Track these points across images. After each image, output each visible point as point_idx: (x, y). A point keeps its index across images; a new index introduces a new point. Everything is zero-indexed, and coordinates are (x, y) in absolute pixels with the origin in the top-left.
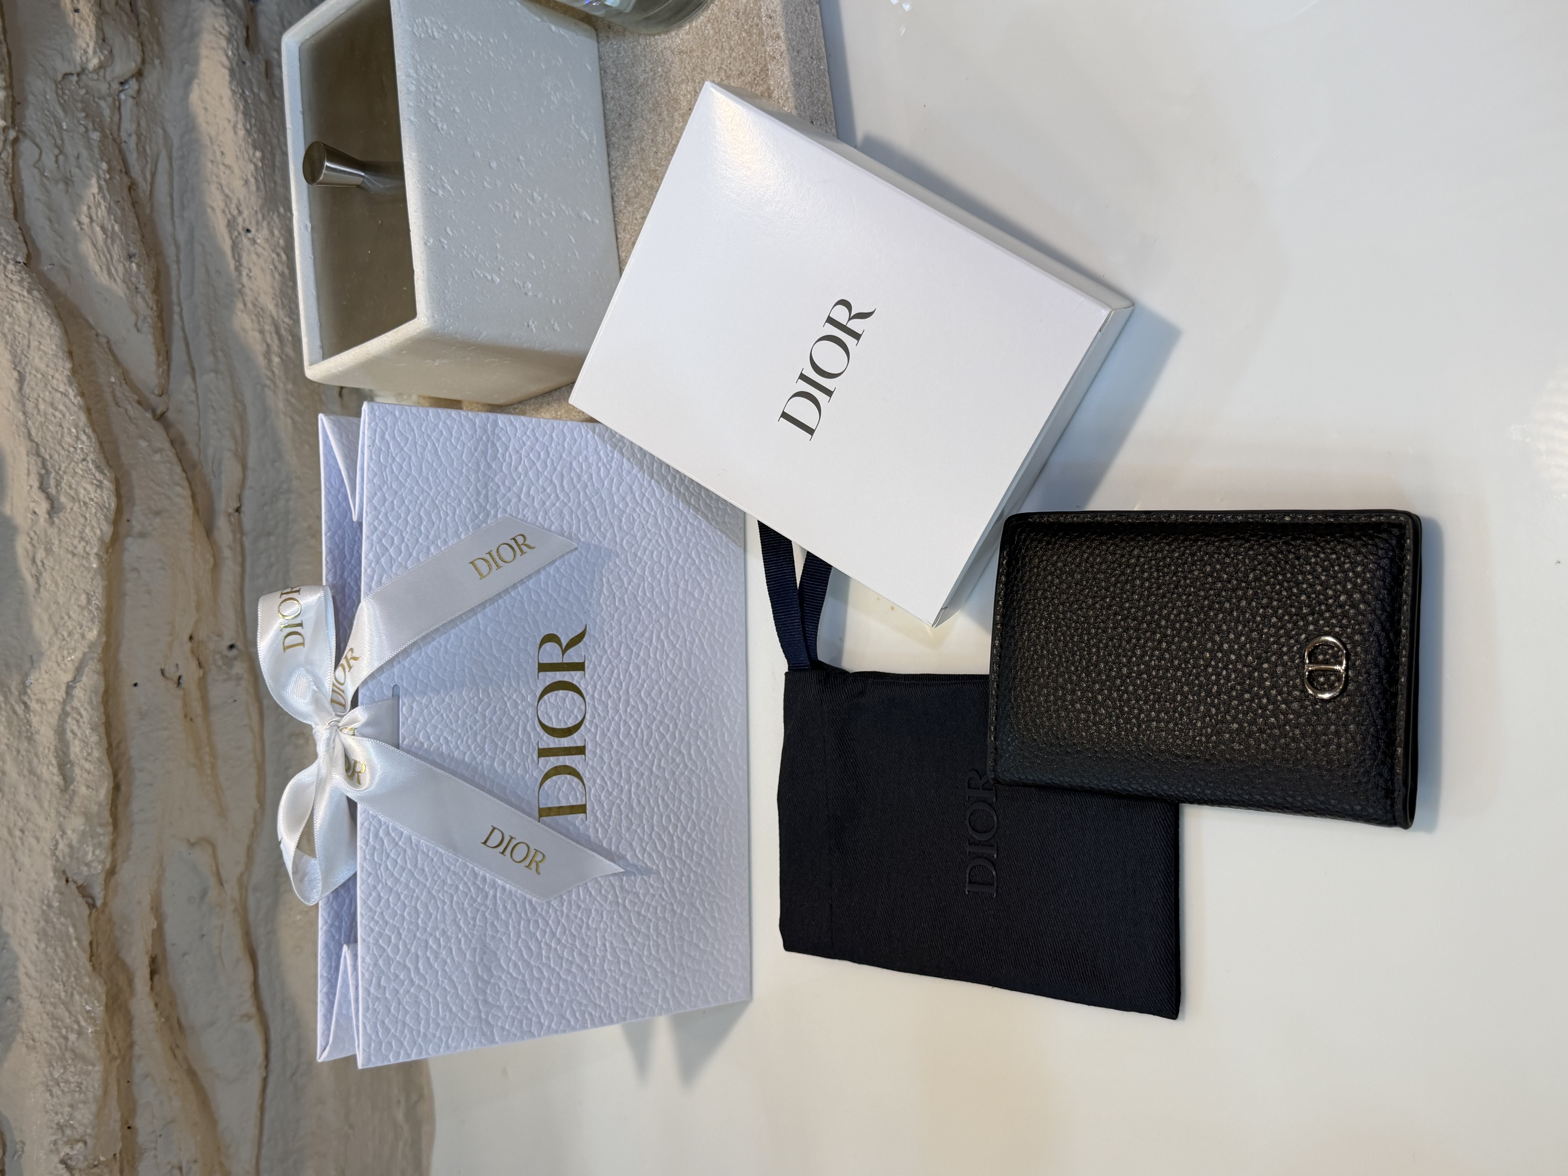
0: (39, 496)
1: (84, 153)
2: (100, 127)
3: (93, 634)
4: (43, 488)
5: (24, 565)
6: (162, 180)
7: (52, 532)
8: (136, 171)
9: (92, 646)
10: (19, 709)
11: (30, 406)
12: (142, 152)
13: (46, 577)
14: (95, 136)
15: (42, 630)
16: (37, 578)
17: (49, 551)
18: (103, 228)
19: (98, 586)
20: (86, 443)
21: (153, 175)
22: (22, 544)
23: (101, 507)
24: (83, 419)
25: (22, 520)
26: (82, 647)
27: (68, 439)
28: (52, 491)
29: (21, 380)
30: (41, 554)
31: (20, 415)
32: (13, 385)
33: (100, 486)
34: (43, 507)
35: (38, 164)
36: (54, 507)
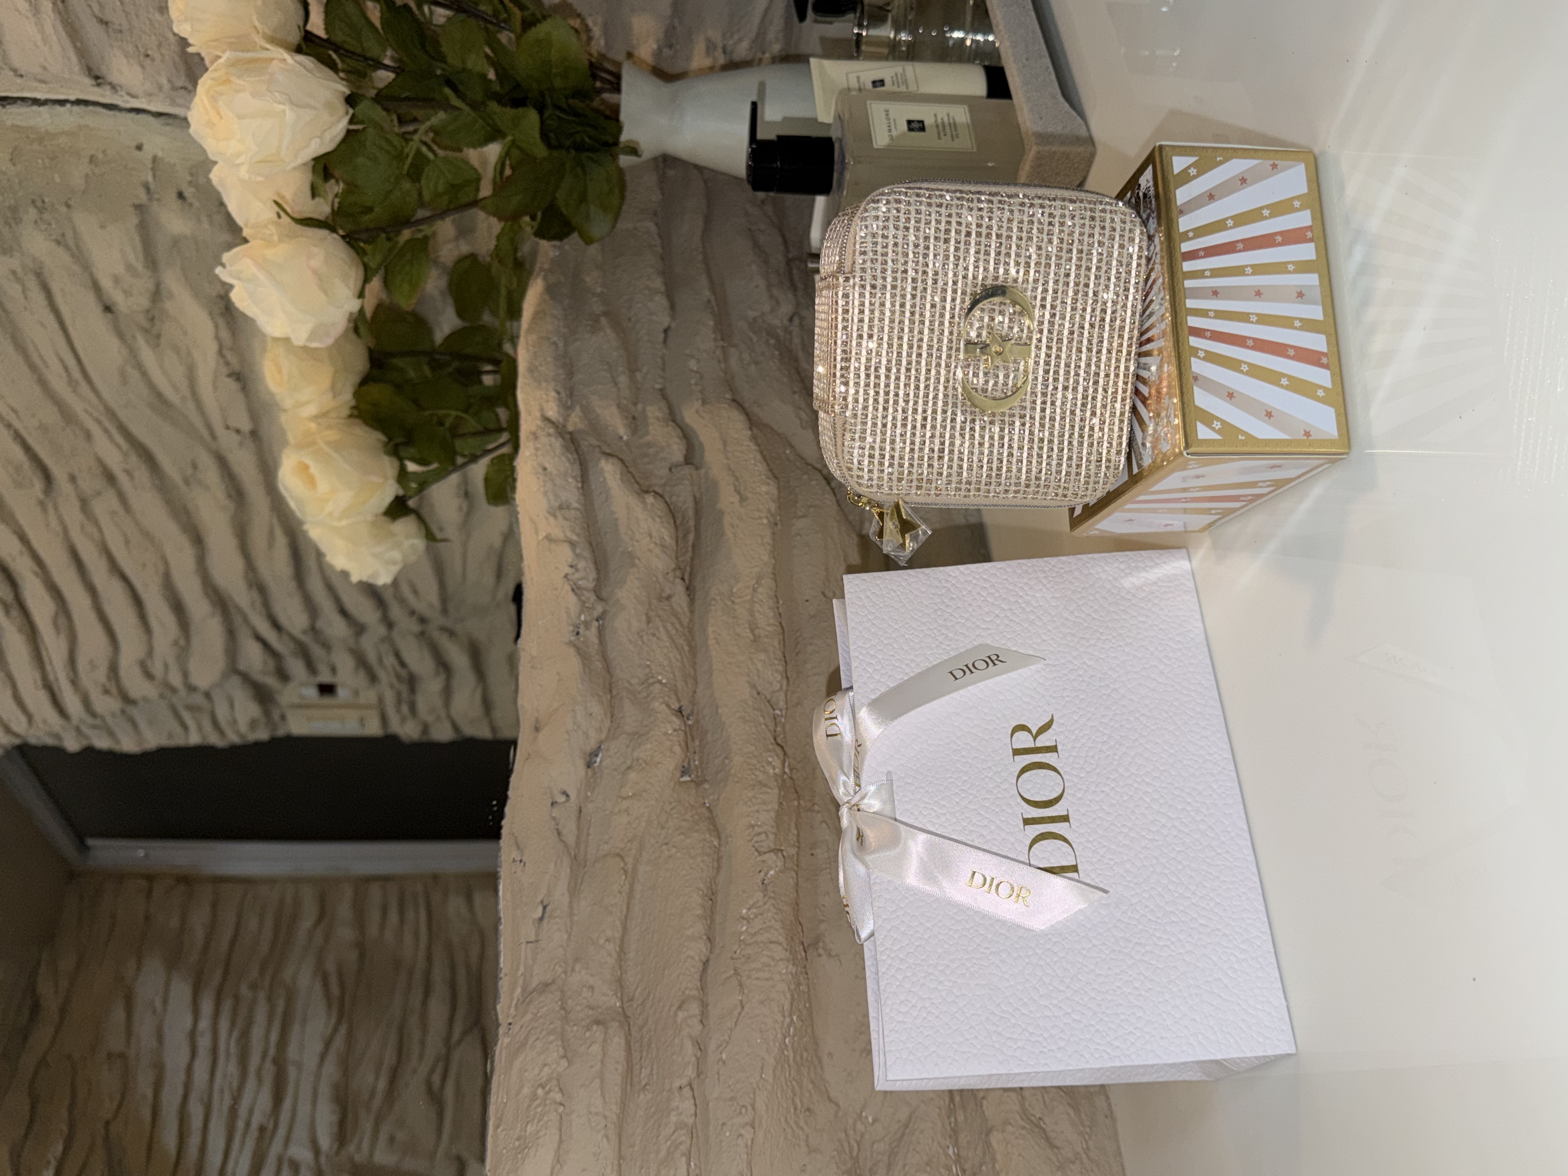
0: (735, 494)
3: (766, 558)
4: (737, 492)
5: (728, 529)
7: (743, 511)
9: (766, 564)
10: (729, 603)
11: (730, 455)
13: (739, 533)
15: (738, 560)
16: (735, 535)
17: (741, 520)
19: (768, 533)
20: (760, 467)
22: (727, 520)
24: (758, 456)
25: (726, 508)
26: (761, 565)
27: (751, 467)
28: (742, 491)
29: (725, 444)
30: (737, 522)
31: (725, 461)
32: (721, 448)
33: (768, 484)
34: (736, 499)
36: (743, 499)
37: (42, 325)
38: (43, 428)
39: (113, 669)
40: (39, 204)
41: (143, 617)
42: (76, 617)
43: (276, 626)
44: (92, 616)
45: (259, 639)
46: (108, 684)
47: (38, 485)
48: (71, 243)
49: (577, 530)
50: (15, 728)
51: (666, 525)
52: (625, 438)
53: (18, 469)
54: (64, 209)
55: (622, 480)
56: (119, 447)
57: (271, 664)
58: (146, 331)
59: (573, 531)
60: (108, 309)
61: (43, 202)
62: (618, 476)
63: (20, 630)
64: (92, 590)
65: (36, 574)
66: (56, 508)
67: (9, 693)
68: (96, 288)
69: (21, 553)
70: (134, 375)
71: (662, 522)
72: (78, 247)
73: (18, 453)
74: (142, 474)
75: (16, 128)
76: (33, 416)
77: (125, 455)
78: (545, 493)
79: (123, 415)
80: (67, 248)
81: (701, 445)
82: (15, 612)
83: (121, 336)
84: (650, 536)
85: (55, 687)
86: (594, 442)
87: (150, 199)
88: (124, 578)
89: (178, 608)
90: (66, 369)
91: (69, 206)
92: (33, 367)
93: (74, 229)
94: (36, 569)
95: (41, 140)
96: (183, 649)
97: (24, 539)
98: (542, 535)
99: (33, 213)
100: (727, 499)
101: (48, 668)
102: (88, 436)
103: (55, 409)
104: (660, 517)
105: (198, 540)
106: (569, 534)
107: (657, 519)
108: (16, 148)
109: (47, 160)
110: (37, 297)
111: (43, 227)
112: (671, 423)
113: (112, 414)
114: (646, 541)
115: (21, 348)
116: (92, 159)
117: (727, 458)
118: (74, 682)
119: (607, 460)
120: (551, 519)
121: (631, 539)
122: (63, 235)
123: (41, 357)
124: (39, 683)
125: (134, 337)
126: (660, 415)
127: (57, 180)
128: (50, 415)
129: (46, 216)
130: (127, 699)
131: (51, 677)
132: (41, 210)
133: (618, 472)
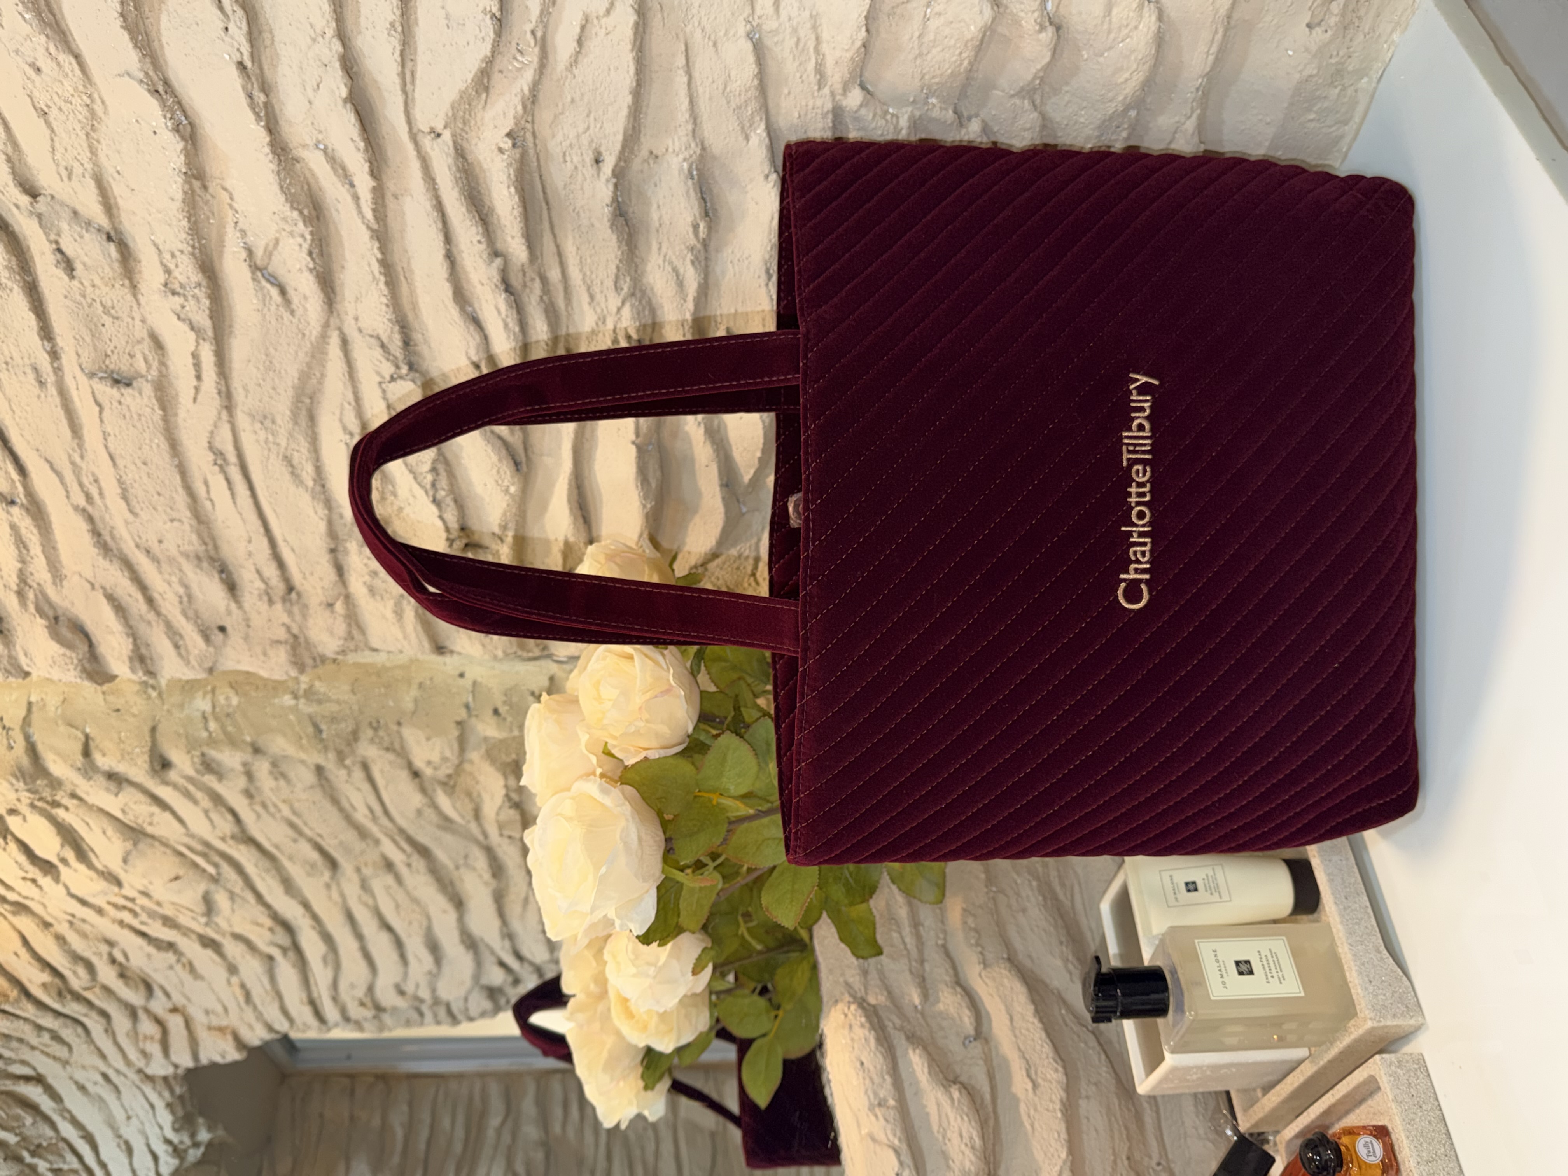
0: (1027, 1080)
1: (1030, 893)
2: (1038, 879)
3: (1064, 1155)
4: (1029, 1076)
5: (1025, 1118)
6: (1077, 897)
7: (1036, 1099)
8: (1061, 896)
9: (1065, 1162)
11: (1017, 1032)
12: (1063, 885)
13: (1037, 1125)
14: (1034, 884)
15: (1039, 1155)
16: (1032, 1126)
17: (1036, 1110)
18: (1045, 930)
19: (1062, 1127)
20: (1047, 1049)
21: (1072, 896)
22: (1023, 1107)
23: (1058, 1082)
24: (1044, 1035)
25: (1021, 1095)
26: (1060, 1163)
27: (1038, 1048)
28: (1034, 1076)
29: (1011, 1019)
30: (1032, 1112)
31: (1013, 1038)
32: (1008, 1022)
33: (1056, 1070)
34: (1029, 1086)
35: (1009, 906)
36: (1035, 1086)
37: (359, 789)
38: (341, 843)
39: (371, 989)
40: (375, 725)
41: (403, 957)
42: (342, 952)
43: (519, 957)
44: (358, 955)
45: (502, 964)
46: (365, 1000)
47: (327, 875)
48: (397, 746)
49: (898, 1133)
50: (277, 1027)
51: (973, 1123)
52: (919, 1007)
53: (313, 866)
54: (395, 727)
55: (930, 1073)
56: (403, 850)
57: (510, 979)
58: (443, 784)
59: (895, 1135)
60: (416, 774)
61: (378, 722)
62: (926, 1070)
63: (294, 966)
64: (359, 936)
65: (314, 928)
66: (338, 884)
67: (276, 1005)
68: (410, 765)
69: (304, 916)
70: (429, 812)
71: (970, 1121)
72: (403, 747)
73: (315, 856)
74: (419, 863)
75: (357, 665)
76: (336, 838)
77: (409, 856)
78: (866, 1092)
79: (411, 831)
80: (394, 751)
81: (988, 1013)
82: (291, 954)
83: (423, 790)
84: (961, 1136)
85: (318, 1002)
86: (898, 1022)
87: (470, 715)
88: (389, 928)
89: (434, 947)
90: (371, 811)
91: (399, 724)
92: (341, 810)
93: (401, 738)
94: (314, 924)
95: (378, 674)
96: (434, 977)
97: (306, 905)
98: (864, 1131)
99: (370, 733)
100: (1020, 1084)
101: (313, 988)
102: (377, 842)
103: (355, 833)
104: (967, 1116)
105: (459, 903)
106: (891, 1137)
107: (965, 1118)
108: (356, 680)
109: (383, 690)
110: (358, 774)
111: (377, 741)
112: (959, 989)
113: (402, 831)
114: (956, 1140)
115: (335, 801)
116: (421, 685)
117: (1015, 1036)
118: (335, 999)
119: (914, 1050)
120: (873, 1118)
121: (944, 1137)
122: (392, 743)
123: (352, 806)
124: (305, 999)
125: (434, 791)
126: (947, 978)
127: (391, 704)
128: (350, 836)
129: (381, 733)
130: (379, 1009)
131: (315, 995)
132: (376, 729)
133: (926, 1065)
